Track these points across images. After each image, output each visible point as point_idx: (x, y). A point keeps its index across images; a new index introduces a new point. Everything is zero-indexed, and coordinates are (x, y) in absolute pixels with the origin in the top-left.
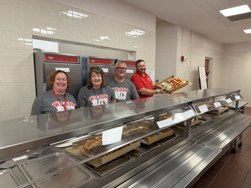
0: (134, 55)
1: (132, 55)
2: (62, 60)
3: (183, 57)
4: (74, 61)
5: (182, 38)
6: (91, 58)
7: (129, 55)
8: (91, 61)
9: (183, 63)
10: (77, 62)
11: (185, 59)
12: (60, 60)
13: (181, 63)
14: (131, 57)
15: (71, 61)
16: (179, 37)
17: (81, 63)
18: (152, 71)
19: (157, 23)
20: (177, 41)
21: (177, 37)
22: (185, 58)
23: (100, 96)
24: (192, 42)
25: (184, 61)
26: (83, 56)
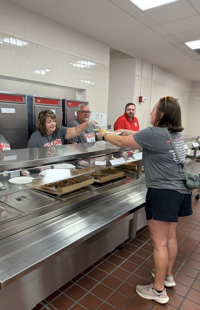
0: (83, 93)
1: (80, 94)
2: (7, 99)
3: (142, 97)
4: (19, 100)
5: (140, 73)
6: (37, 98)
7: (77, 93)
8: (36, 101)
9: (141, 104)
10: (22, 101)
11: (143, 100)
12: (5, 99)
13: (138, 105)
14: (80, 96)
15: (16, 100)
16: (138, 72)
17: (26, 103)
18: (104, 114)
19: (111, 53)
20: (135, 77)
21: (135, 73)
22: (143, 98)
23: (54, 142)
24: (152, 79)
25: (142, 103)
26: (28, 94)
